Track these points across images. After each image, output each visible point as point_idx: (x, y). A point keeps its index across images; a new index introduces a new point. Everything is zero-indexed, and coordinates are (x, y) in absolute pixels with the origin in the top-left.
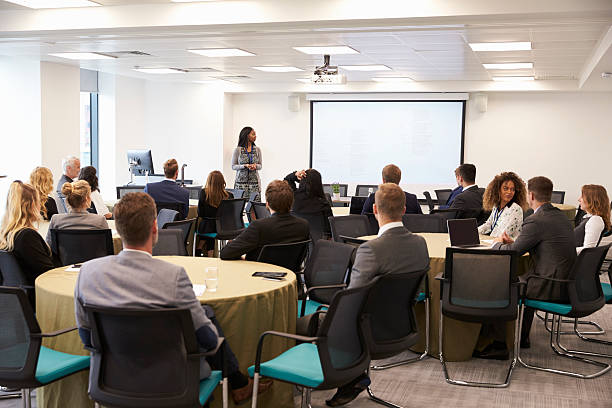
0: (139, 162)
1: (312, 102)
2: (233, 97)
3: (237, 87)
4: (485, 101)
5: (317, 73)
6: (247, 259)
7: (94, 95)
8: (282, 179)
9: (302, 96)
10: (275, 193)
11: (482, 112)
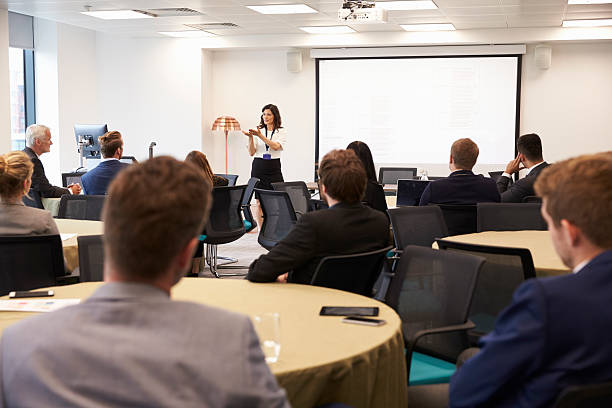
0: (91, 141)
1: (317, 60)
2: (213, 55)
3: (219, 41)
4: (548, 54)
5: (346, 6)
6: (289, 281)
7: (29, 52)
8: (344, 148)
9: (305, 51)
10: (336, 170)
11: (546, 69)
